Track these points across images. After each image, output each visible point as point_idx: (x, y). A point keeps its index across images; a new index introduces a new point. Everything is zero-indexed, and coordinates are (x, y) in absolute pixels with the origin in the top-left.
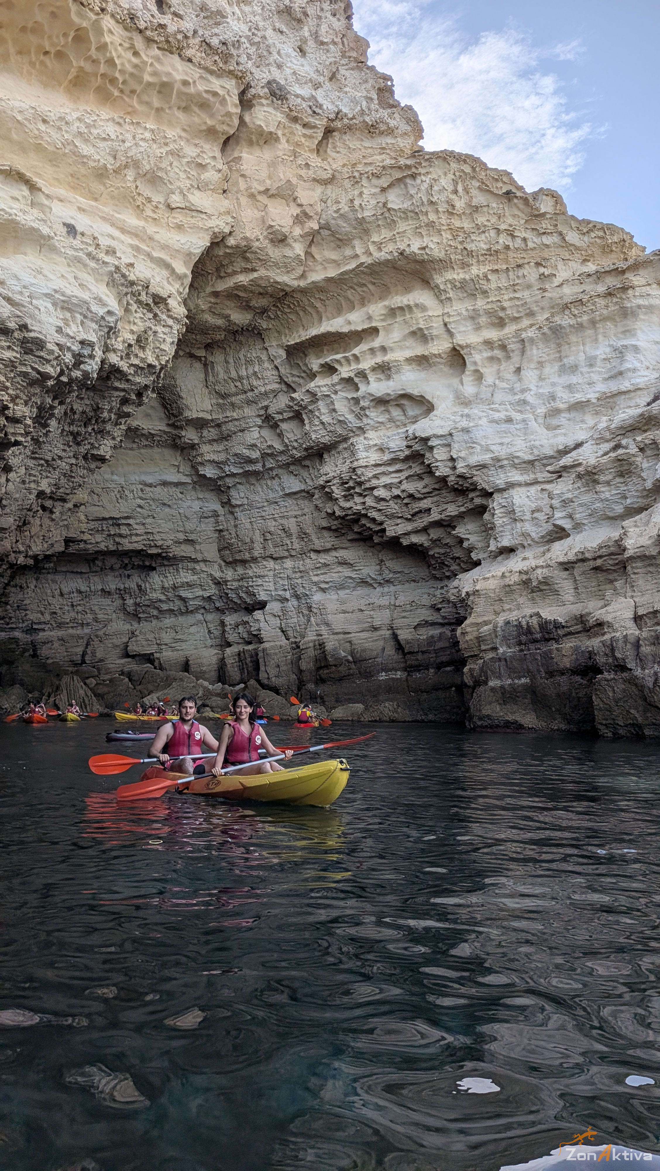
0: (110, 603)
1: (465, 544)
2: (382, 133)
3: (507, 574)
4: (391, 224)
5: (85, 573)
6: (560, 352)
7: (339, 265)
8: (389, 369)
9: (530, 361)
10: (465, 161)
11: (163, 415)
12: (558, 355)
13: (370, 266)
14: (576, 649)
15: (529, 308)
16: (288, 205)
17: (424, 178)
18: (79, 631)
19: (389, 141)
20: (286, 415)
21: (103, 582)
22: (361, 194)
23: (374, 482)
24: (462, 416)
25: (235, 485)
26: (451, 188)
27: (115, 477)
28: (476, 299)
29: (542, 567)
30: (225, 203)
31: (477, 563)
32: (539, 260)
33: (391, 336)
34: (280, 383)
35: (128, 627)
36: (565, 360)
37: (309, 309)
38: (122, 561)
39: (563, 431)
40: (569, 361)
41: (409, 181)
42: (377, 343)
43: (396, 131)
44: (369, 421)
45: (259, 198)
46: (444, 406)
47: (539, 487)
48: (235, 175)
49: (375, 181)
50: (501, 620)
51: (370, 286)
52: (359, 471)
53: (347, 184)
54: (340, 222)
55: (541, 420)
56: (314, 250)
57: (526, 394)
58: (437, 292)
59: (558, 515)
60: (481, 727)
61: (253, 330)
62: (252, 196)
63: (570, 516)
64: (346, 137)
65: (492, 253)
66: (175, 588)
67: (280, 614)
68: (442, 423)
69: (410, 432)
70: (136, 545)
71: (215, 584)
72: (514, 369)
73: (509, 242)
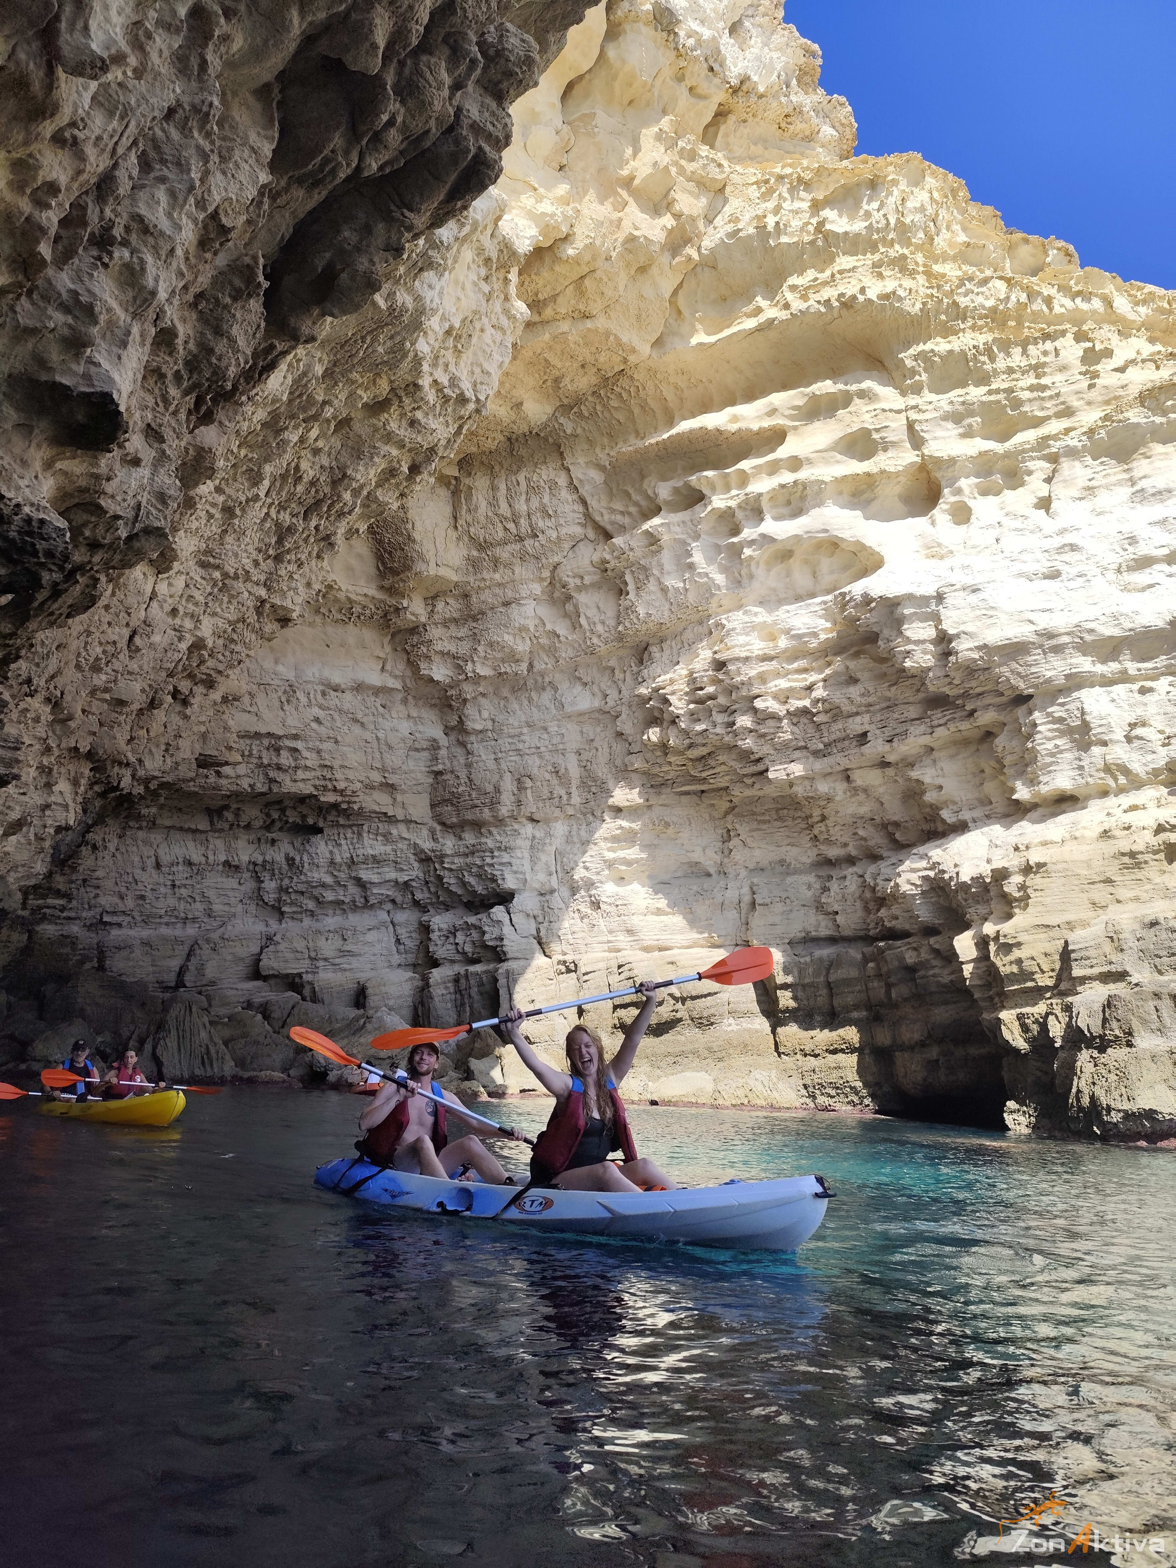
0: (236, 886)
1: (929, 796)
4: (826, 259)
5: (202, 832)
7: (722, 325)
8: (803, 496)
9: (1067, 485)
11: (373, 571)
12: (1124, 476)
13: (783, 326)
15: (1063, 403)
17: (890, 189)
18: (178, 931)
20: (587, 580)
21: (228, 849)
22: (777, 210)
23: (758, 687)
25: (475, 698)
26: (929, 209)
27: (280, 668)
28: (966, 386)
32: (1083, 327)
33: (808, 442)
34: (584, 526)
35: (260, 927)
36: (1142, 483)
37: (652, 403)
38: (268, 815)
40: (1154, 482)
41: (863, 191)
42: (783, 452)
44: (755, 586)
45: (617, 187)
46: (899, 560)
47: (1132, 686)
49: (802, 190)
52: (731, 667)
53: (754, 192)
55: (1111, 576)
57: (1071, 536)
58: (897, 374)
61: (544, 439)
65: (995, 314)
66: (352, 863)
67: (538, 912)
69: (856, 593)
70: (301, 785)
71: (421, 861)
72: (1035, 501)
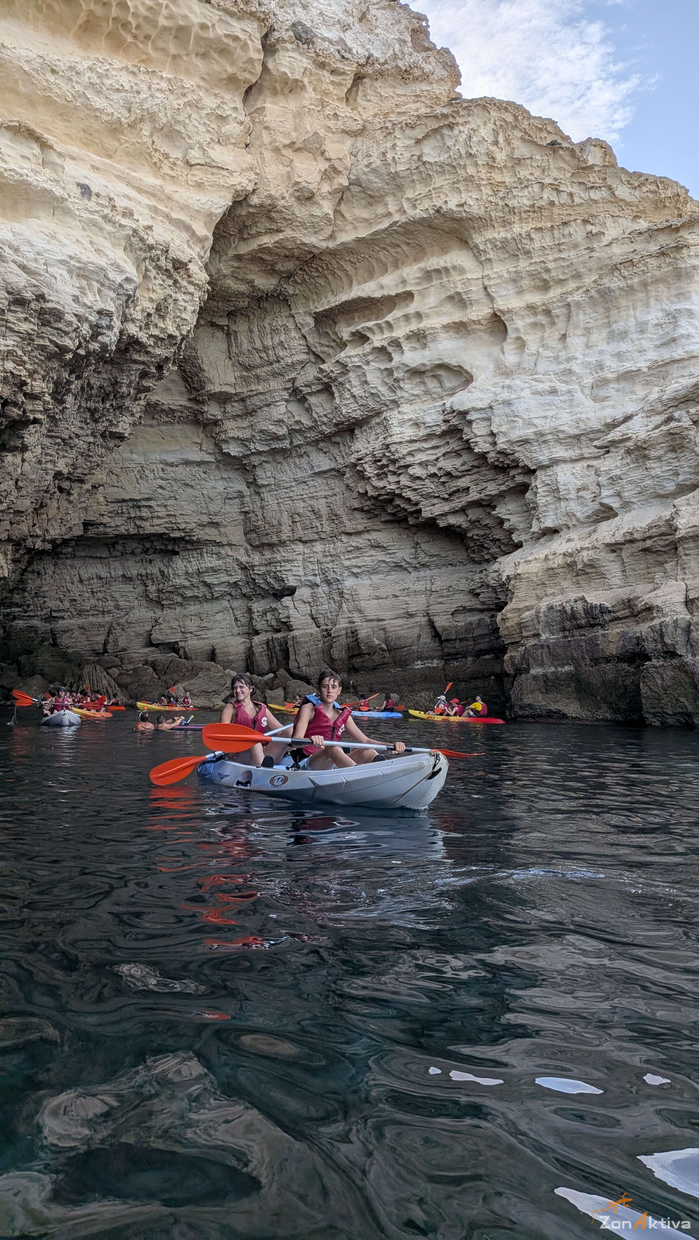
0: (132, 590)
1: (506, 525)
2: (416, 79)
3: (550, 557)
4: (427, 179)
5: (105, 558)
6: (608, 317)
7: (370, 224)
8: (425, 337)
9: (576, 327)
10: (506, 109)
11: (184, 390)
12: (606, 321)
13: (404, 225)
14: (623, 635)
15: (575, 270)
16: (315, 160)
17: (462, 128)
18: (100, 619)
19: (424, 88)
20: (314, 388)
21: (124, 567)
22: (394, 146)
23: (409, 460)
24: (503, 387)
25: (261, 464)
26: (491, 139)
27: (134, 456)
28: (518, 260)
29: (588, 549)
30: (248, 159)
31: (519, 546)
32: (586, 217)
33: (427, 301)
34: (308, 353)
35: (151, 614)
36: (614, 326)
37: (339, 272)
38: (144, 545)
39: (611, 403)
40: (618, 327)
41: (445, 131)
42: (412, 308)
43: (431, 77)
44: (404, 394)
45: (284, 152)
46: (483, 376)
47: (585, 464)
48: (258, 127)
49: (409, 132)
50: (543, 605)
51: (405, 247)
52: (393, 448)
53: (379, 135)
54: (372, 177)
55: (587, 391)
56: (343, 208)
57: (571, 363)
58: (476, 252)
59: (605, 493)
60: (523, 716)
61: (278, 297)
62: (277, 150)
63: (619, 495)
64: (378, 84)
65: (535, 210)
66: (199, 573)
67: (310, 600)
68: (482, 395)
69: (448, 405)
70: (157, 528)
71: (242, 569)
72: (559, 336)
73: (554, 198)
